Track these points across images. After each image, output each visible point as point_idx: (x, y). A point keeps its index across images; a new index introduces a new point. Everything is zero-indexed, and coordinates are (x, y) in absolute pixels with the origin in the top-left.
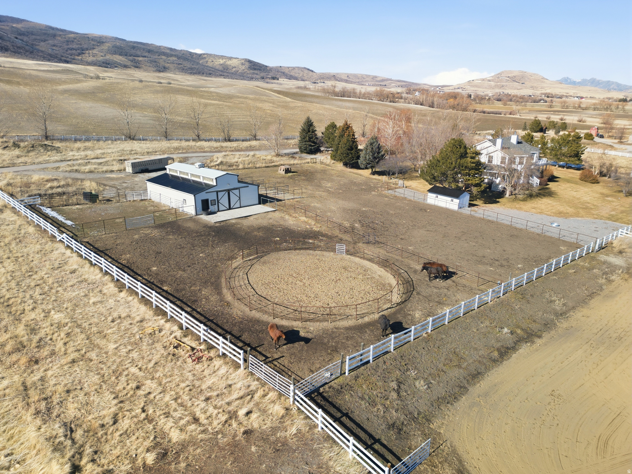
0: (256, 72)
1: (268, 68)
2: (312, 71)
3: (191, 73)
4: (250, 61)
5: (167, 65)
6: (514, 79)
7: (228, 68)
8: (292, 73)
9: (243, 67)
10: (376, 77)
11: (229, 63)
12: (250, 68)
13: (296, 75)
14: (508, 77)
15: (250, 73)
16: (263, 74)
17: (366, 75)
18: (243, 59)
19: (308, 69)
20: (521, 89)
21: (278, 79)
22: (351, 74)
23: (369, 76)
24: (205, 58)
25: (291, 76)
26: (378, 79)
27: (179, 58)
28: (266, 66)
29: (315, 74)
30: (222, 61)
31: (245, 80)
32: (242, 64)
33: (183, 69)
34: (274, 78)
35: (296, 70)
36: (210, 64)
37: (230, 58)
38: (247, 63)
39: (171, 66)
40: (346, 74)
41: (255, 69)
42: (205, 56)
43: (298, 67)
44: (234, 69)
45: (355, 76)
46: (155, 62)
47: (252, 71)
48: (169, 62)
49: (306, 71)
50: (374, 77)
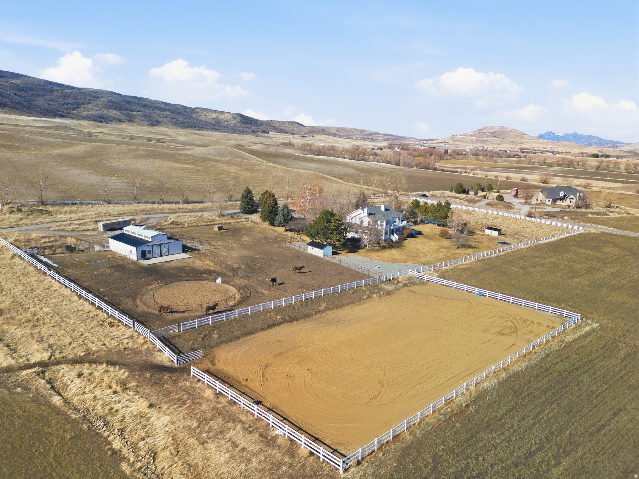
0: (247, 125)
1: (259, 122)
2: (302, 125)
3: (183, 127)
4: (242, 116)
5: (160, 119)
6: (494, 135)
7: (220, 122)
8: (283, 127)
9: (235, 121)
10: (364, 131)
11: (221, 117)
12: (241, 122)
13: (287, 129)
14: (489, 133)
15: (242, 127)
16: (254, 128)
17: (355, 129)
18: (235, 114)
19: (298, 124)
20: (501, 144)
21: (268, 133)
22: (340, 128)
23: (358, 130)
24: (198, 112)
25: (281, 129)
26: (366, 133)
27: (172, 112)
28: (257, 120)
29: (304, 128)
30: (214, 115)
31: (236, 133)
32: (234, 118)
33: (176, 123)
34: (264, 132)
35: (287, 125)
36: (202, 118)
37: (223, 113)
38: (239, 118)
39: (164, 120)
40: (335, 128)
41: (246, 123)
42: (199, 110)
43: (289, 122)
44: (226, 123)
45: (344, 130)
46: (149, 116)
47: (243, 125)
48: (163, 116)
49: (296, 125)
50: (363, 131)
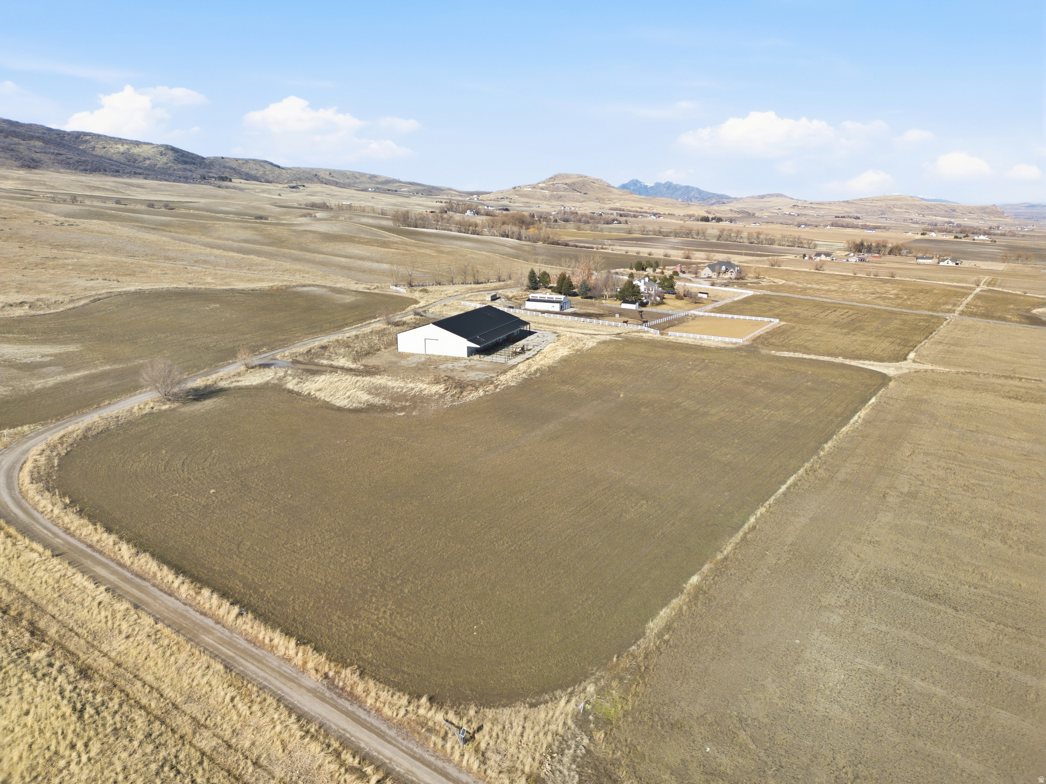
0: (188, 167)
1: (207, 162)
2: (279, 167)
3: (86, 170)
4: (173, 149)
5: (36, 156)
6: (573, 187)
7: (136, 160)
8: (245, 169)
9: (165, 159)
10: (375, 176)
11: (136, 150)
12: (176, 160)
13: (253, 172)
14: (566, 184)
15: (179, 170)
16: (201, 171)
17: (359, 173)
18: (162, 146)
19: (271, 164)
20: (585, 201)
21: (231, 181)
22: (335, 171)
23: (365, 174)
24: (86, 141)
25: (247, 174)
26: (379, 180)
27: (46, 142)
28: (203, 158)
29: (284, 171)
30: (122, 148)
31: (179, 182)
32: (161, 154)
33: (68, 164)
34: (223, 179)
35: (252, 165)
36: (99, 151)
37: (137, 143)
38: (170, 153)
39: (44, 157)
40: (326, 170)
41: (185, 163)
42: (88, 138)
43: (254, 160)
44: (148, 162)
45: (343, 174)
46: (12, 150)
47: (180, 166)
48: (38, 151)
49: (269, 167)
50: (372, 177)
